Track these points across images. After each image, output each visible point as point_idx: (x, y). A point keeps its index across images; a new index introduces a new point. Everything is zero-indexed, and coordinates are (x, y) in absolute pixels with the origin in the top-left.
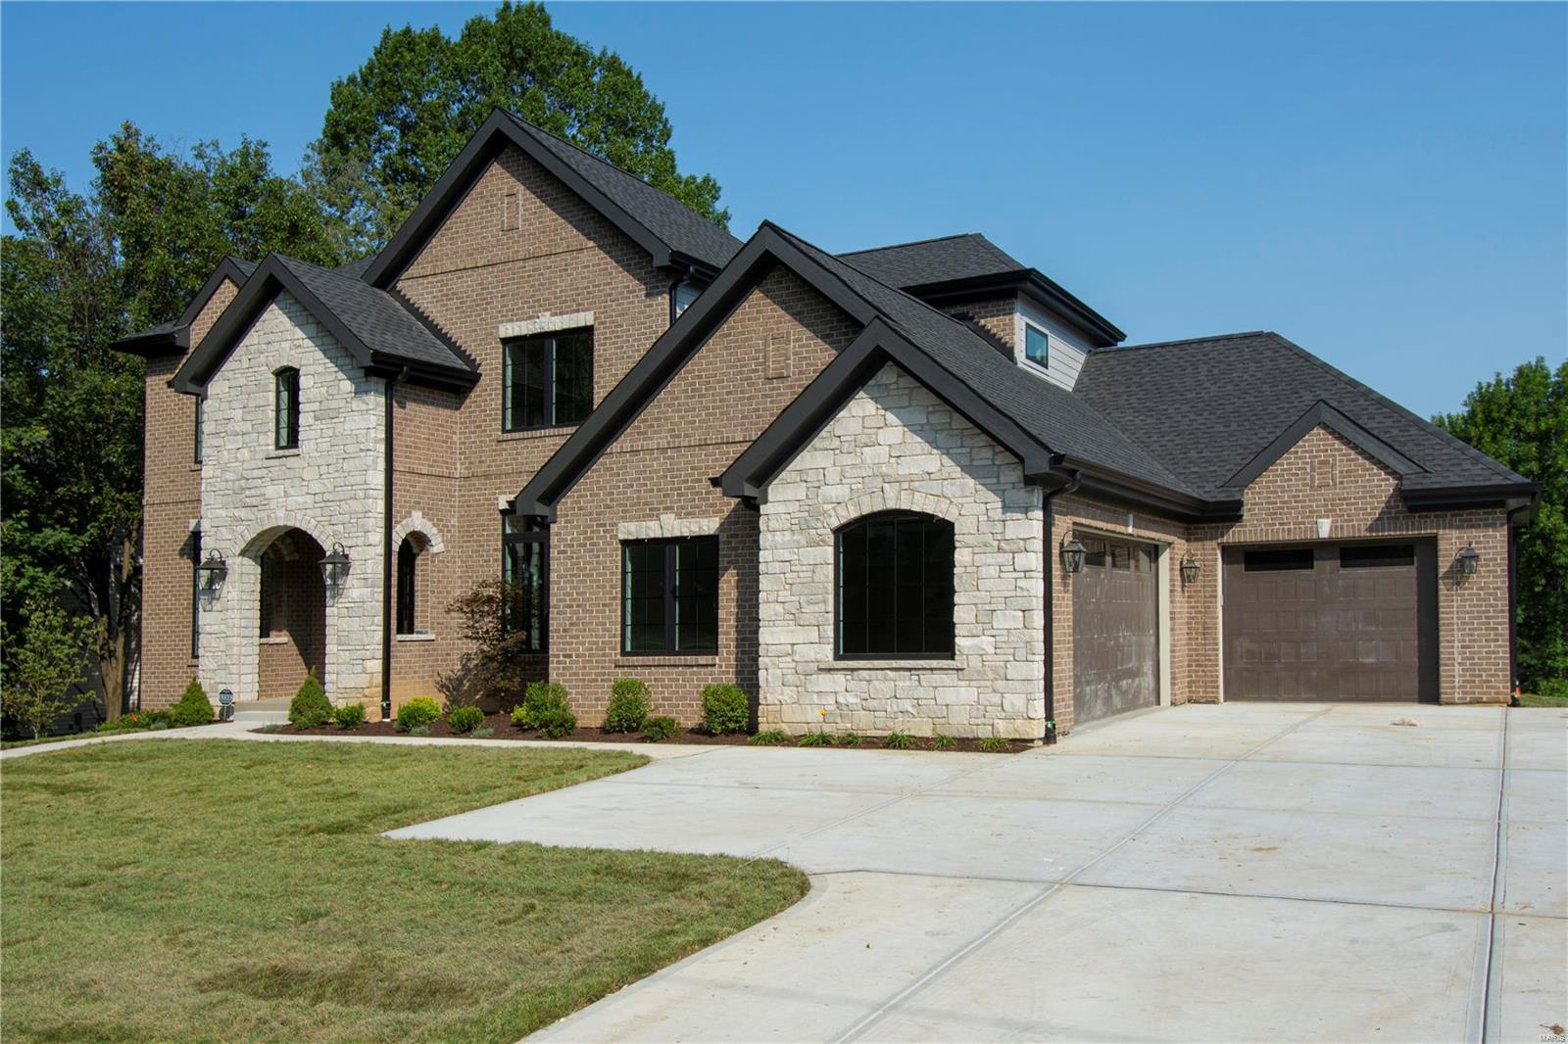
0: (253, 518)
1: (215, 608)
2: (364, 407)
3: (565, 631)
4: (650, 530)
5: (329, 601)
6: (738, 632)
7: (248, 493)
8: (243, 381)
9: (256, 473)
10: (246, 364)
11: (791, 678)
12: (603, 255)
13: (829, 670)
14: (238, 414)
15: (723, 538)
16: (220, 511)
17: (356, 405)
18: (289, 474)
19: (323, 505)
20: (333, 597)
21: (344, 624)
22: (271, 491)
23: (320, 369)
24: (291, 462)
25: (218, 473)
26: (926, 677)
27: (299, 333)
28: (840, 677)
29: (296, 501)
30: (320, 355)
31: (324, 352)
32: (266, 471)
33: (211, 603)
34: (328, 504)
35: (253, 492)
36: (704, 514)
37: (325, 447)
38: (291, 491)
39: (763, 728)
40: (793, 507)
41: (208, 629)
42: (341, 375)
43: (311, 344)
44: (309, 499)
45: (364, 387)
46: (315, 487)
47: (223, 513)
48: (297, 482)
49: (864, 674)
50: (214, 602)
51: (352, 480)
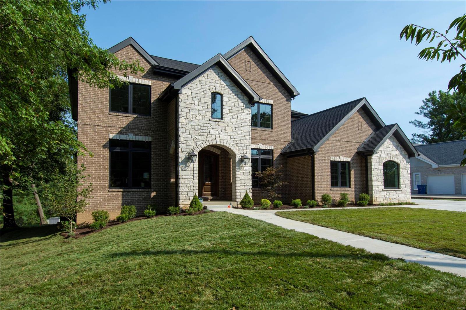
0: (204, 140)
1: (187, 170)
2: (248, 112)
3: (319, 181)
4: (337, 159)
5: (237, 170)
6: (355, 183)
7: (201, 131)
8: (198, 92)
9: (205, 125)
10: (199, 86)
11: (378, 192)
12: (275, 87)
13: (384, 191)
14: (197, 103)
15: (351, 162)
16: (189, 135)
17: (245, 111)
18: (220, 127)
19: (234, 140)
20: (239, 169)
21: (243, 177)
22: (212, 132)
23: (232, 97)
24: (220, 124)
25: (187, 122)
26: (397, 192)
27: (222, 83)
28: (385, 192)
29: (224, 137)
30: (231, 92)
31: (233, 91)
32: (209, 125)
33: (185, 168)
34: (236, 140)
35: (204, 131)
36: (347, 157)
37: (234, 122)
38: (221, 133)
39: (374, 203)
40: (377, 158)
41: (184, 177)
42: (239, 101)
43: (228, 88)
44: (229, 137)
45: (248, 106)
46: (231, 133)
47: (190, 136)
48: (223, 131)
49: (389, 191)
50: (187, 167)
51: (245, 134)
